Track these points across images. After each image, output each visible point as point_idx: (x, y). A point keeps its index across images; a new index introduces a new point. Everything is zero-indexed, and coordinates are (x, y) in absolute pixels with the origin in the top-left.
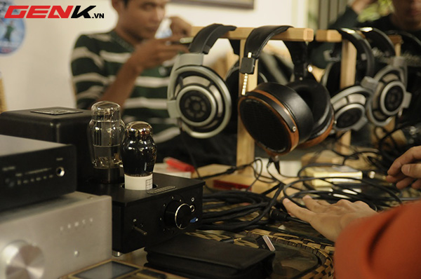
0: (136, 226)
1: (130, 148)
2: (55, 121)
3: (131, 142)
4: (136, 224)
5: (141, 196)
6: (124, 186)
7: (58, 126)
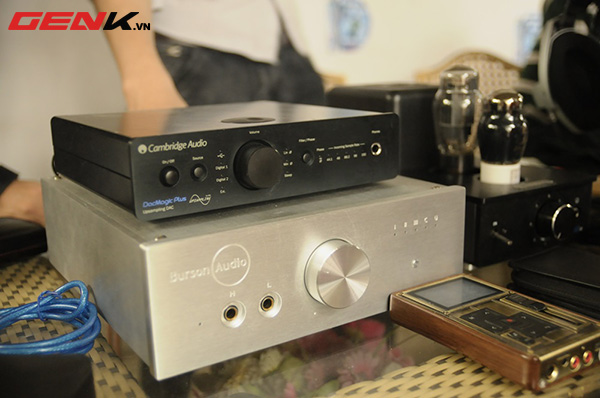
0: (496, 231)
1: (490, 126)
2: (393, 93)
3: (493, 117)
4: (496, 228)
5: (505, 192)
6: (479, 179)
7: (397, 98)
